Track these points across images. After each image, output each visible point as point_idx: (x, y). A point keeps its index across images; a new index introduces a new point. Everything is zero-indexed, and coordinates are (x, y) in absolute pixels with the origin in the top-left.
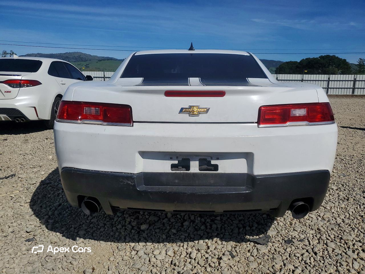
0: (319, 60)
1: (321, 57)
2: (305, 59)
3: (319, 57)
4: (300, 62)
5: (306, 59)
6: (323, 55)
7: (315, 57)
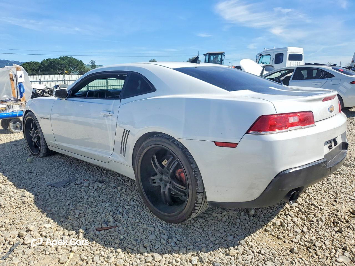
0: (59, 61)
1: (61, 58)
2: (45, 60)
3: (59, 58)
4: (42, 62)
5: (47, 60)
6: (62, 56)
7: (55, 58)
